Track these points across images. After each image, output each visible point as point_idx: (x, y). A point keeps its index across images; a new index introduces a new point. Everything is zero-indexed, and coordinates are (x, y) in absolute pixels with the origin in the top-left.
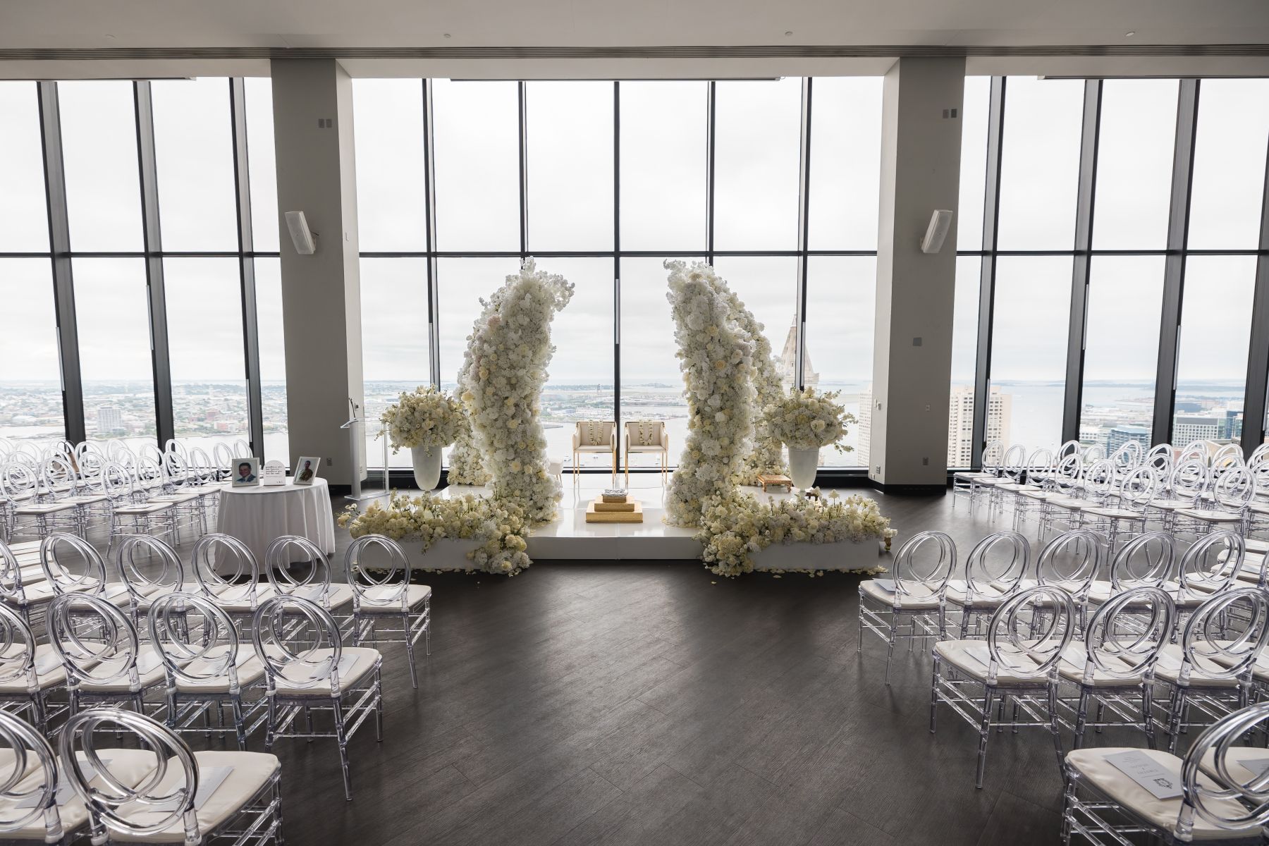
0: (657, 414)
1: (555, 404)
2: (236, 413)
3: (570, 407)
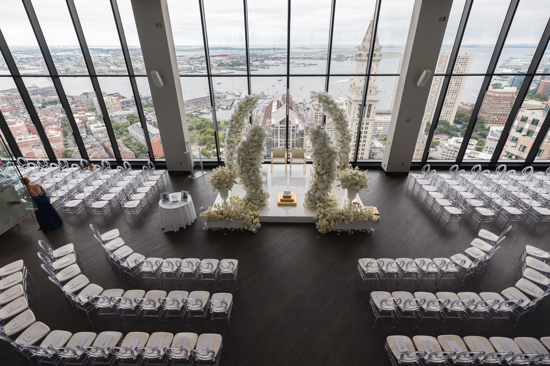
0: (302, 64)
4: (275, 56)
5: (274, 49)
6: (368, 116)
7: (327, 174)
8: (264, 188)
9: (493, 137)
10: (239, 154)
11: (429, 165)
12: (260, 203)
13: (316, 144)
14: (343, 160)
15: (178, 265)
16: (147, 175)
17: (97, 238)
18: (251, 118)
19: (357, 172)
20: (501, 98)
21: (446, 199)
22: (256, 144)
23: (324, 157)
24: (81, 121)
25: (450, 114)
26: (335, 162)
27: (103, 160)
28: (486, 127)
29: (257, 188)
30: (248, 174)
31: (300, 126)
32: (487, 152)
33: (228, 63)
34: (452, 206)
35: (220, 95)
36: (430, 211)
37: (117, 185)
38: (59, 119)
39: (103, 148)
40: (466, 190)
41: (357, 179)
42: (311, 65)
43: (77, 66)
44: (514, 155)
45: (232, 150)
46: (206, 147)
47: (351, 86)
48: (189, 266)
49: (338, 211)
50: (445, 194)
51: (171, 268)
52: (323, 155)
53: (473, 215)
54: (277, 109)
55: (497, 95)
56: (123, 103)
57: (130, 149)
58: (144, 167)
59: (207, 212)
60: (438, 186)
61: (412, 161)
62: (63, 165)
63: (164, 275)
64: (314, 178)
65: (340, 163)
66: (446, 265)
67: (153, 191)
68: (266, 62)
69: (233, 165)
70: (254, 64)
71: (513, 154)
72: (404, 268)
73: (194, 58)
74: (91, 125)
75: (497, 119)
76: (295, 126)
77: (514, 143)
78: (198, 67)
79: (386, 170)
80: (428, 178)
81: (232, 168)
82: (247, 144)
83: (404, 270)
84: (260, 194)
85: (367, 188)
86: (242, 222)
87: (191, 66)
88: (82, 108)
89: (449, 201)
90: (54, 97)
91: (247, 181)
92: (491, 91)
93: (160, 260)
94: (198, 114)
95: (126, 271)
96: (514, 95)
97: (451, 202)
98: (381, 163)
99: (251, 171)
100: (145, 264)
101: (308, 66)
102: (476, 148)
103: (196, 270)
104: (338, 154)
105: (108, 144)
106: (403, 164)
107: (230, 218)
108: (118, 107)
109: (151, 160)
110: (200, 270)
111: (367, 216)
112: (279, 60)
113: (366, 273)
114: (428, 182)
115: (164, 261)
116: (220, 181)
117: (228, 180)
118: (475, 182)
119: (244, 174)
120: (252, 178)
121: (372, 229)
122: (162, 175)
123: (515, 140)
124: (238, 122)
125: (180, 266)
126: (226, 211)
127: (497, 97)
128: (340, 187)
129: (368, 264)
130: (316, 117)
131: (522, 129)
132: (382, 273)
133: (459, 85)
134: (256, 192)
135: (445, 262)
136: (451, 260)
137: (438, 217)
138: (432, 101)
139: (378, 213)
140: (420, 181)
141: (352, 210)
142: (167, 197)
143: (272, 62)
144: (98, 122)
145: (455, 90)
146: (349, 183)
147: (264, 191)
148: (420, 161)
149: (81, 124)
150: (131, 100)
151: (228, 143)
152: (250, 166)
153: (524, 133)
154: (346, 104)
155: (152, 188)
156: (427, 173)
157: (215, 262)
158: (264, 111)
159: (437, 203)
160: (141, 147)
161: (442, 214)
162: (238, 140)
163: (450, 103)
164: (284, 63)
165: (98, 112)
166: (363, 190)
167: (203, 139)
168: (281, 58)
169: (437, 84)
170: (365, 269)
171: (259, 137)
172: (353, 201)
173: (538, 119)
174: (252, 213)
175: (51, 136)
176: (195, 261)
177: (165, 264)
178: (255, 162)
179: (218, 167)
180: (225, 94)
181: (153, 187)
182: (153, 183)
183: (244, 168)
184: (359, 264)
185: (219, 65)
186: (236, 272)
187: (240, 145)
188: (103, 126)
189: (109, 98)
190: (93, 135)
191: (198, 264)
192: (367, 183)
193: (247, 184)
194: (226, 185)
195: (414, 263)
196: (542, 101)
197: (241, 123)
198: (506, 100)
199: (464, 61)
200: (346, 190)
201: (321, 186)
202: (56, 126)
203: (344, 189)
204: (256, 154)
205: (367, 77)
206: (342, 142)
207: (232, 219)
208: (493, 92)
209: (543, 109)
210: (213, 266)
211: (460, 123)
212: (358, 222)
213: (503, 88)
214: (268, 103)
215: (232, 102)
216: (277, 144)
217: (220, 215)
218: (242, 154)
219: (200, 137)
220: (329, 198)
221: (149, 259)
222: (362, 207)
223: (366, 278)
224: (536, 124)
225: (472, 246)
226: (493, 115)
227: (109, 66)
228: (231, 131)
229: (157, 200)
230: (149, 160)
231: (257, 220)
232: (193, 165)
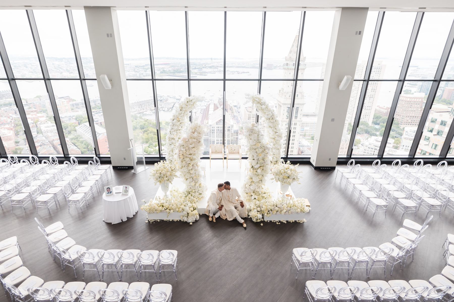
0: (236, 71)
1: (193, 67)
2: (58, 70)
3: (200, 68)
4: (212, 65)
5: (212, 59)
6: (296, 117)
7: (261, 168)
8: (202, 181)
9: (408, 137)
10: (180, 149)
11: (354, 160)
12: (199, 195)
13: (250, 141)
14: (275, 156)
15: (120, 256)
16: (92, 170)
17: (40, 230)
18: (190, 117)
19: (289, 166)
20: (412, 103)
21: (371, 191)
22: (196, 140)
23: (259, 152)
24: (32, 122)
25: (369, 116)
26: (268, 157)
27: (51, 156)
28: (401, 127)
29: (196, 181)
30: (187, 169)
31: (235, 126)
32: (404, 150)
33: (170, 70)
34: (377, 198)
35: (162, 98)
36: (357, 203)
37: (63, 179)
38: (12, 119)
39: (51, 146)
40: (388, 183)
41: (289, 173)
42: (244, 72)
43: (32, 73)
44: (428, 153)
45: (173, 146)
46: (148, 145)
47: (280, 91)
48: (130, 257)
49: (272, 202)
50: (370, 186)
51: (112, 260)
52: (257, 150)
53: (396, 206)
54: (214, 111)
55: (409, 99)
56: (73, 105)
57: (77, 147)
58: (89, 162)
59: (148, 204)
60: (363, 179)
61: (338, 157)
62: (12, 160)
63: (105, 266)
64: (249, 172)
65: (273, 158)
66: (376, 253)
67: (97, 184)
68: (204, 70)
69: (173, 161)
70: (194, 72)
71: (426, 152)
72: (336, 257)
73: (140, 66)
74: (41, 125)
75: (410, 121)
76: (230, 126)
77: (427, 142)
78: (142, 74)
79: (314, 165)
80: (353, 172)
81: (173, 163)
82: (187, 140)
83: (337, 259)
84: (199, 187)
85: (298, 181)
86: (182, 214)
87: (136, 73)
88: (34, 109)
89: (374, 193)
90: (9, 99)
91: (187, 175)
92: (403, 97)
93: (102, 251)
94: (142, 115)
95: (67, 263)
96: (423, 100)
97: (376, 193)
98: (310, 158)
99: (191, 165)
100: (87, 255)
101: (241, 73)
102: (393, 146)
103: (137, 261)
104: (271, 149)
105: (57, 142)
106: (330, 159)
107: (170, 210)
108: (68, 109)
109: (96, 156)
110: (140, 261)
111: (300, 208)
112: (215, 68)
113: (301, 262)
114: (354, 175)
115: (105, 252)
116: (162, 175)
117: (169, 173)
118: (396, 175)
119: (184, 168)
120: (192, 172)
121: (305, 220)
122: (106, 170)
123: (428, 139)
124: (179, 121)
125: (121, 257)
126: (167, 203)
127: (408, 101)
128: (273, 180)
129: (302, 254)
130: (249, 118)
131: (433, 129)
132: (315, 263)
133: (375, 90)
134: (195, 185)
135: (375, 251)
136: (380, 249)
137: (365, 208)
138: (352, 105)
139: (309, 204)
140: (347, 175)
141: (285, 202)
142: (111, 190)
143: (210, 70)
144: (49, 123)
145: (372, 95)
146: (281, 176)
147: (202, 185)
148: (345, 156)
149: (33, 124)
150: (80, 103)
151: (170, 140)
152: (190, 160)
153: (435, 132)
154: (276, 106)
155: (97, 182)
156: (352, 167)
157: (155, 253)
158: (202, 112)
159: (363, 195)
160: (87, 145)
161: (368, 205)
162: (178, 137)
163: (368, 107)
164: (220, 71)
165: (49, 113)
166: (295, 183)
167: (146, 138)
168: (217, 66)
169: (355, 89)
170: (299, 258)
171: (198, 134)
172: (286, 194)
173: (446, 120)
174: (190, 205)
175: (4, 135)
176: (136, 252)
177: (106, 256)
178: (194, 157)
179: (160, 162)
180: (167, 98)
181: (97, 180)
182: (98, 177)
183: (184, 162)
184: (293, 254)
185: (161, 72)
186: (176, 263)
187: (180, 142)
188: (53, 126)
189: (60, 101)
190: (43, 135)
191: (139, 255)
192: (299, 176)
193: (187, 178)
194: (167, 178)
195: (346, 252)
196: (447, 105)
197: (181, 122)
198: (416, 104)
199: (378, 71)
200: (279, 183)
201: (255, 179)
202: (9, 126)
203: (277, 181)
204: (195, 149)
205: (295, 82)
206: (274, 139)
207: (172, 211)
208: (405, 97)
209: (449, 112)
210: (153, 257)
211: (378, 124)
212: (291, 213)
213: (413, 94)
214: (206, 106)
215: (173, 104)
216: (214, 142)
217: (161, 207)
218: (182, 149)
219: (143, 136)
220: (264, 191)
221: (91, 251)
222: (294, 199)
223: (301, 267)
224: (445, 125)
225: (398, 235)
226: (407, 117)
227: (62, 73)
228: (172, 129)
229: (100, 193)
230: (94, 156)
231: (196, 212)
232: (136, 161)
